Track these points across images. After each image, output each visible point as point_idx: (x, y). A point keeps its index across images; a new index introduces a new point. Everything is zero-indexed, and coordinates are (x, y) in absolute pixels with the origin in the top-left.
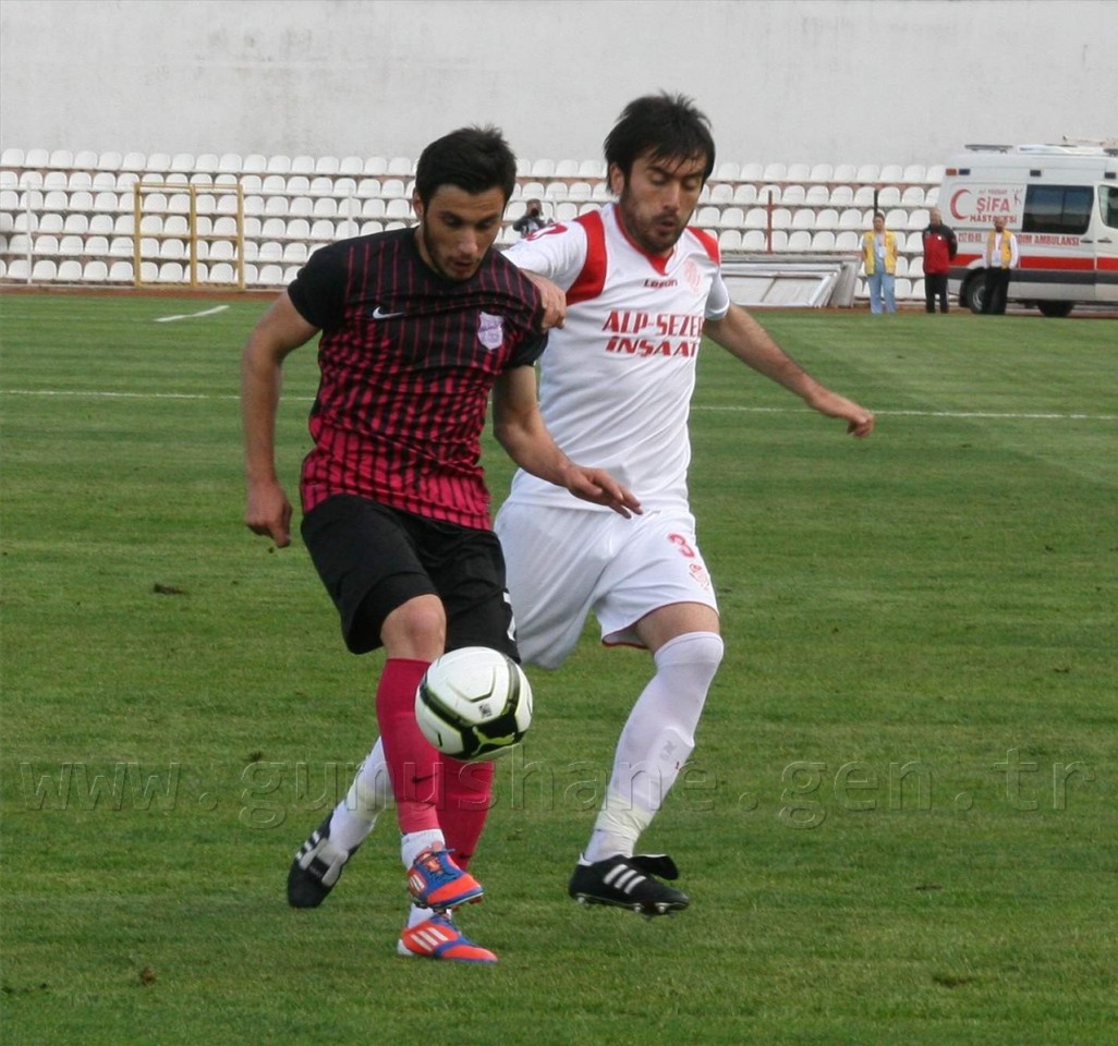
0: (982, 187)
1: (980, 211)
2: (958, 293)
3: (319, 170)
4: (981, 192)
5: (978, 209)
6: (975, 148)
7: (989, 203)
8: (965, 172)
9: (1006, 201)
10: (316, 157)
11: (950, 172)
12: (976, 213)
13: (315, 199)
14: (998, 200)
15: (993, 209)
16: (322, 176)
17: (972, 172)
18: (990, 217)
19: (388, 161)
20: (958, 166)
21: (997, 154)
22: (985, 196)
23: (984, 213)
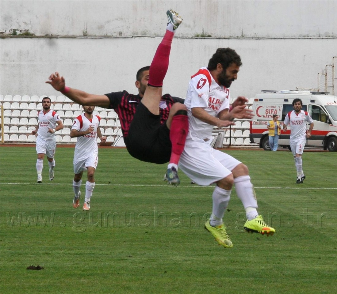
0: (268, 105)
1: (267, 114)
2: (259, 143)
3: (32, 100)
4: (267, 107)
5: (266, 113)
6: (265, 91)
7: (270, 111)
8: (261, 100)
9: (276, 110)
10: (30, 96)
11: (256, 100)
12: (265, 115)
13: (30, 111)
14: (273, 110)
15: (271, 113)
16: (33, 102)
17: (263, 100)
18: (270, 116)
19: (57, 97)
20: (258, 98)
21: (273, 94)
22: (268, 108)
23: (268, 114)
